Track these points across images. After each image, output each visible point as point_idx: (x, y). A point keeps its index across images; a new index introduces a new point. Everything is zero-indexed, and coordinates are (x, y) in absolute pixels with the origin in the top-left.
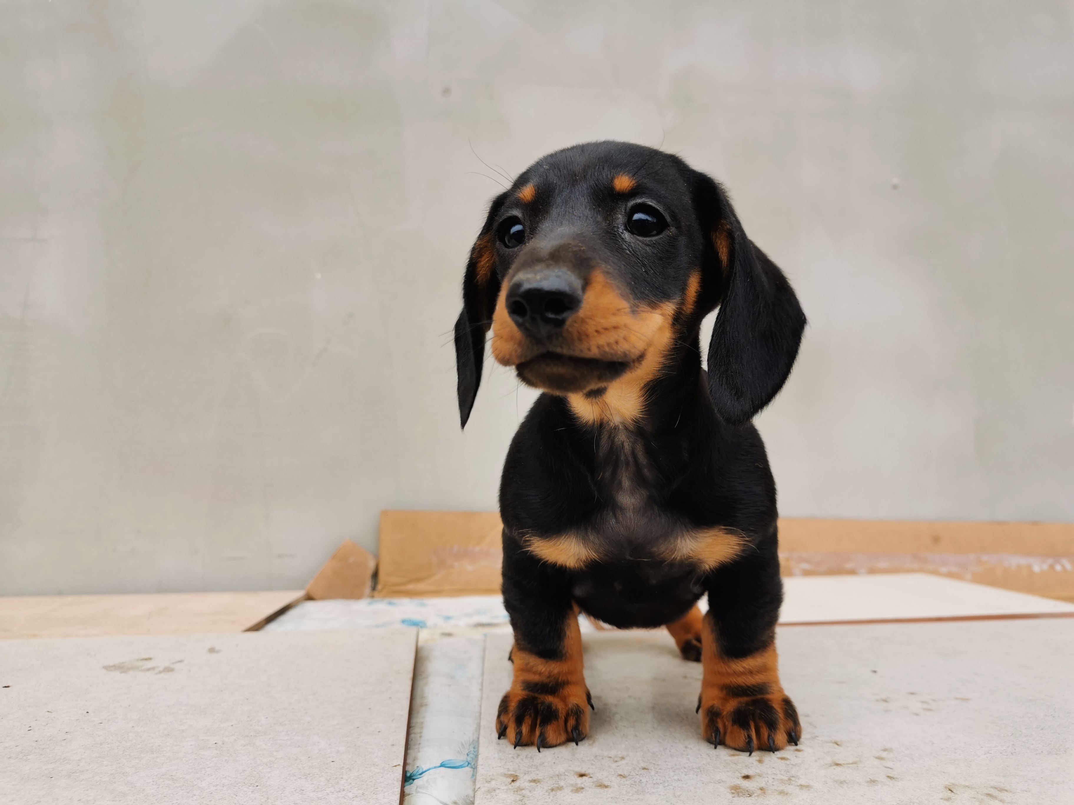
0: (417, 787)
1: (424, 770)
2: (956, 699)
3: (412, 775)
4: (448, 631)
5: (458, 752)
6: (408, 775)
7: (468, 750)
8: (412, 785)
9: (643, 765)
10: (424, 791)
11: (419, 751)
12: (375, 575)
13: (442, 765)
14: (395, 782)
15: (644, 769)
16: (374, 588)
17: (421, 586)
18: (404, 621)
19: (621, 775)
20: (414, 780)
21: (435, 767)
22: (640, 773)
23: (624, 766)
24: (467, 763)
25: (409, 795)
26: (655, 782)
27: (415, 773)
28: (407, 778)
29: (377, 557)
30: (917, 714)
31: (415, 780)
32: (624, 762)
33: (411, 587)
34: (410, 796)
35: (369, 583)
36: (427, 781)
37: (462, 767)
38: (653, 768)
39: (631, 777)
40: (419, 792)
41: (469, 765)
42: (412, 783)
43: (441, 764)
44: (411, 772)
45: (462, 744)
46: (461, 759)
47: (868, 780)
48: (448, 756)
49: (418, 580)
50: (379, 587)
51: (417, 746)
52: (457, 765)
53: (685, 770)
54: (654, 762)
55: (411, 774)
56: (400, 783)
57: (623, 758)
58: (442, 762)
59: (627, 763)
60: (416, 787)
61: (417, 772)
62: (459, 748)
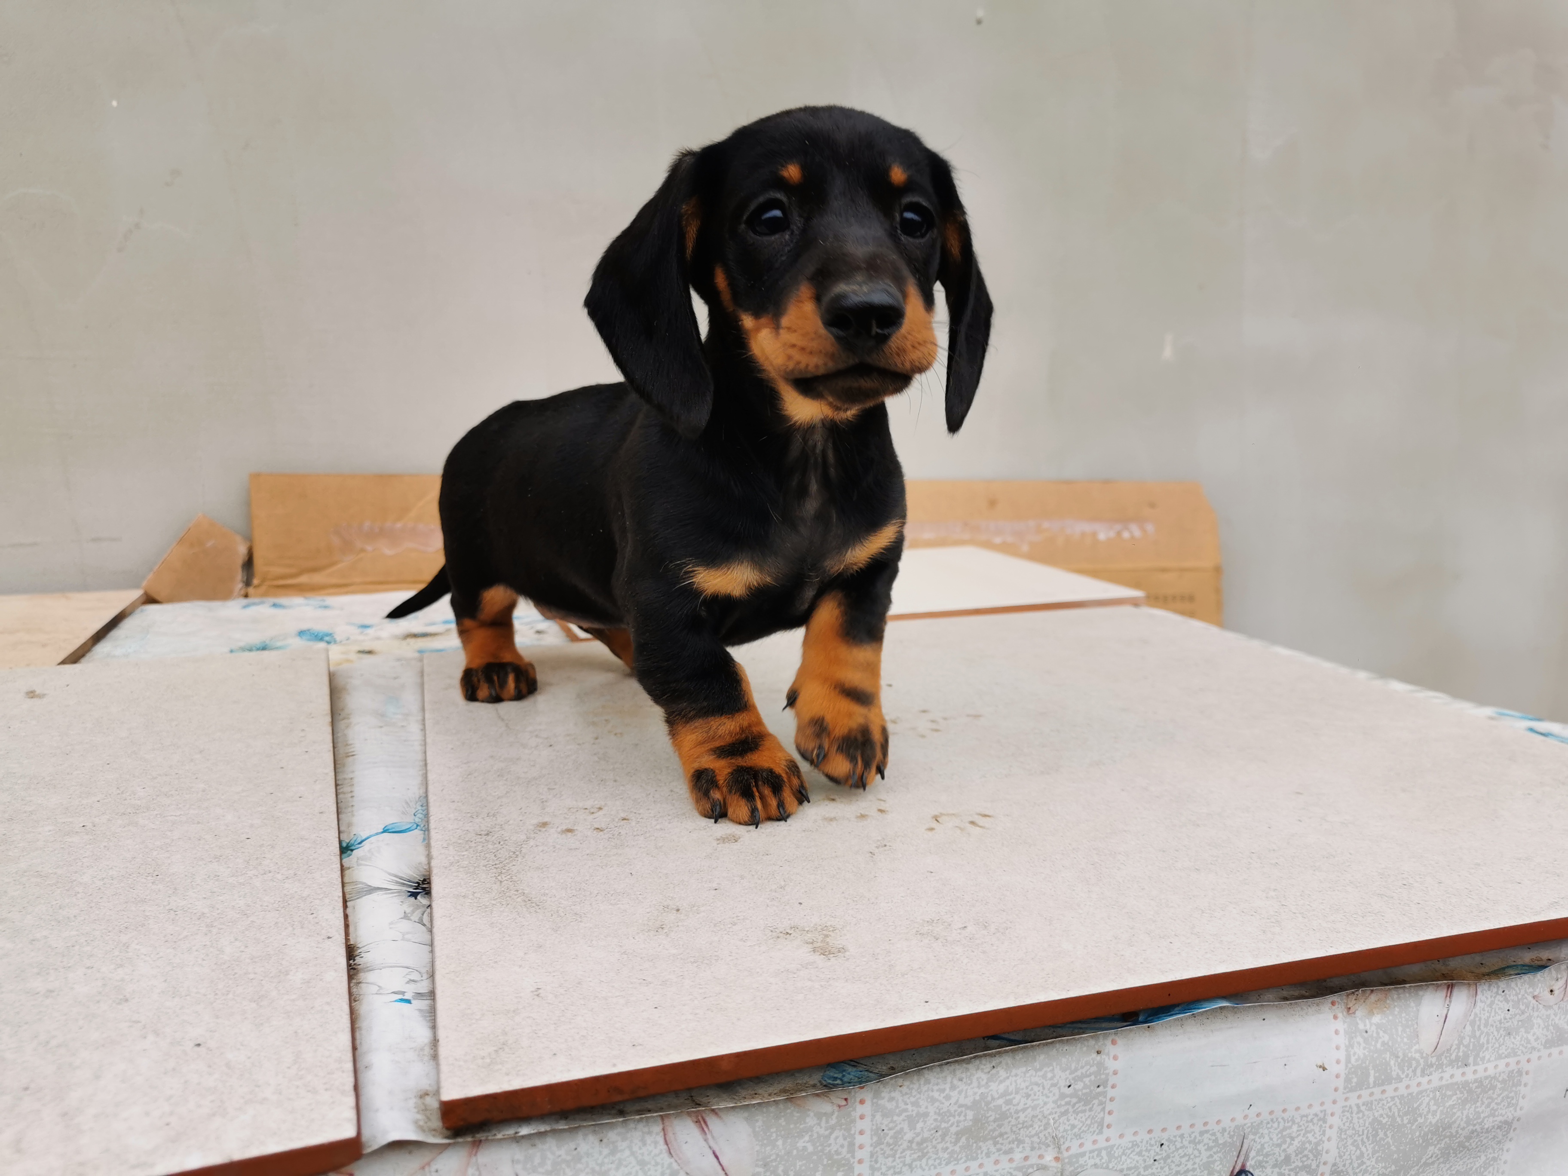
0: (358, 859)
1: (364, 838)
2: (968, 716)
3: (349, 845)
4: (367, 647)
5: (403, 813)
6: (344, 845)
7: (415, 809)
8: (351, 857)
9: (623, 815)
10: (367, 863)
11: (353, 815)
12: (249, 564)
13: (385, 831)
14: (332, 857)
15: (624, 819)
16: (248, 583)
17: (317, 578)
18: (301, 633)
19: (598, 829)
20: (352, 850)
21: (377, 834)
22: (619, 825)
23: (601, 819)
24: (415, 826)
25: (349, 868)
26: (635, 833)
27: (352, 842)
28: (345, 849)
29: (249, 539)
30: (923, 736)
31: (354, 851)
32: (601, 813)
33: (304, 579)
34: (350, 870)
35: (239, 575)
36: (370, 851)
37: (410, 831)
38: (633, 818)
39: (609, 830)
40: (361, 865)
41: (418, 827)
42: (350, 855)
43: (384, 829)
44: (348, 841)
45: (407, 803)
46: (407, 820)
47: (859, 815)
48: (391, 819)
49: (315, 570)
50: (256, 581)
51: (350, 809)
52: (403, 828)
53: (670, 818)
54: (635, 811)
55: (347, 845)
56: (338, 857)
57: (600, 809)
58: (385, 827)
59: (604, 815)
60: (356, 859)
61: (355, 840)
62: (404, 807)
